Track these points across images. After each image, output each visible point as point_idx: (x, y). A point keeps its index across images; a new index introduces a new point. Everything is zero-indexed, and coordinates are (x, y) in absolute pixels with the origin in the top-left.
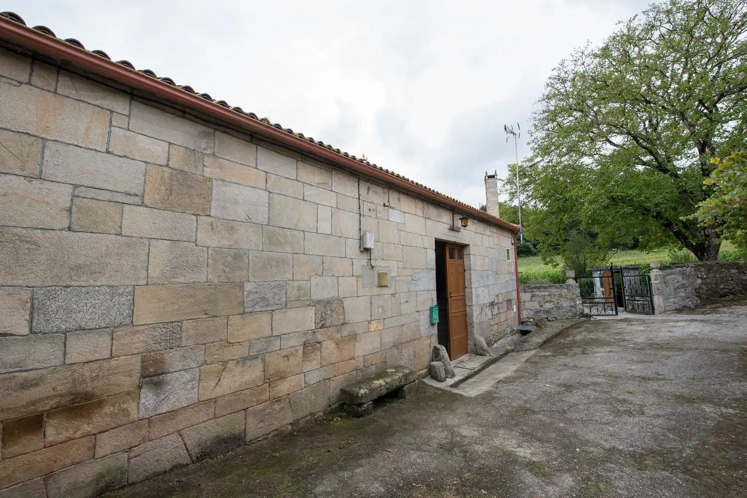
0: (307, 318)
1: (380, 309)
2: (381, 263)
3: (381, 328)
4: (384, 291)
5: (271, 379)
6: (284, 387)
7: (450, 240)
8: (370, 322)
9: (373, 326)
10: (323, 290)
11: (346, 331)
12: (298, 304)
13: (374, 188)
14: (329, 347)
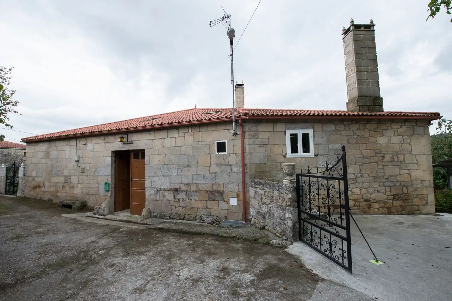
0: (62, 180)
1: (82, 181)
2: (83, 165)
3: (82, 187)
4: (83, 174)
5: (57, 192)
6: (59, 194)
7: (125, 150)
8: (78, 184)
9: (79, 185)
10: (66, 173)
11: (71, 185)
12: (61, 176)
13: (81, 139)
14: (67, 188)
